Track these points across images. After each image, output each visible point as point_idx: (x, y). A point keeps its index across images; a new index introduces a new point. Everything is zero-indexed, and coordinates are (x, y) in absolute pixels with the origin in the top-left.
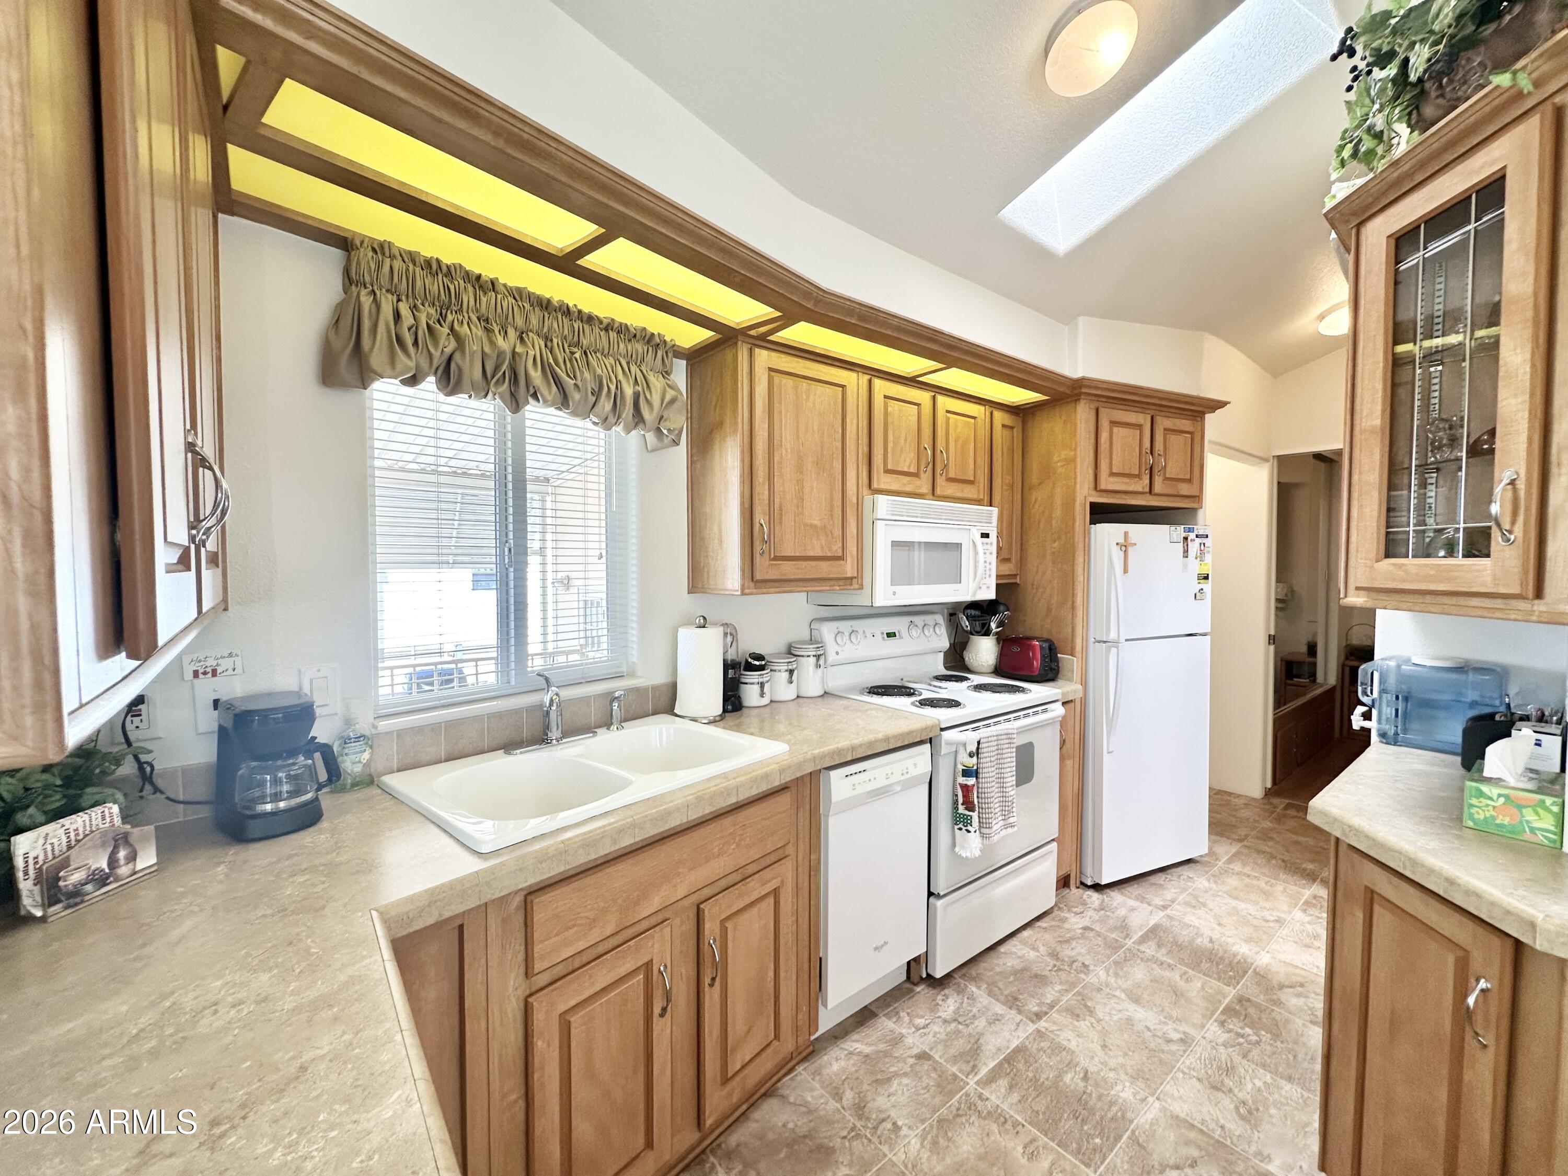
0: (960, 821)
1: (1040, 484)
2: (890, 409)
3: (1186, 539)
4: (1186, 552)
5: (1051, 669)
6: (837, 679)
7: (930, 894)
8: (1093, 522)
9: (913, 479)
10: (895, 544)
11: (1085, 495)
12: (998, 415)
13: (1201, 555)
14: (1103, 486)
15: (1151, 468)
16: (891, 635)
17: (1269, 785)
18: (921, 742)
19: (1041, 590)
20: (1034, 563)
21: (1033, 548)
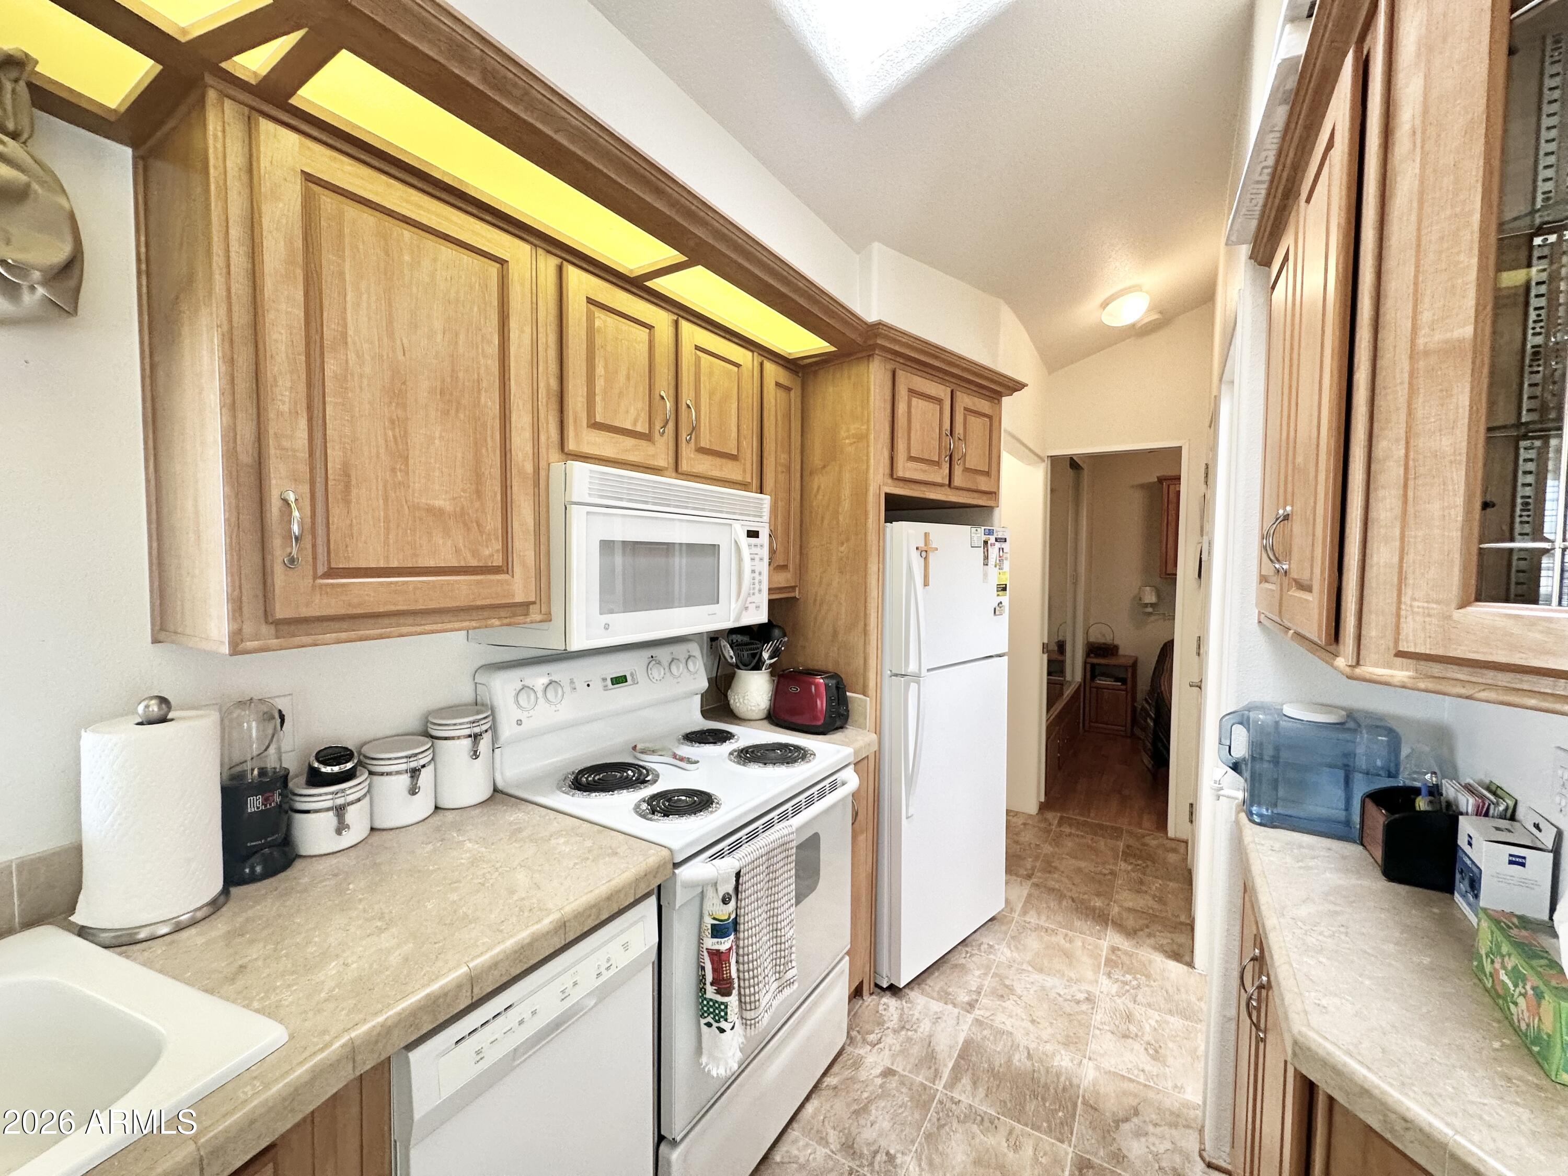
0: (709, 1011)
1: (824, 467)
2: (597, 323)
3: (986, 543)
4: (986, 558)
5: (840, 715)
6: (521, 766)
8: (889, 520)
9: (644, 443)
10: (607, 546)
11: (879, 483)
12: (769, 366)
13: (1000, 564)
14: (900, 474)
15: (951, 455)
16: (619, 680)
17: (1043, 799)
18: (641, 899)
19: (825, 607)
20: (815, 572)
21: (815, 555)
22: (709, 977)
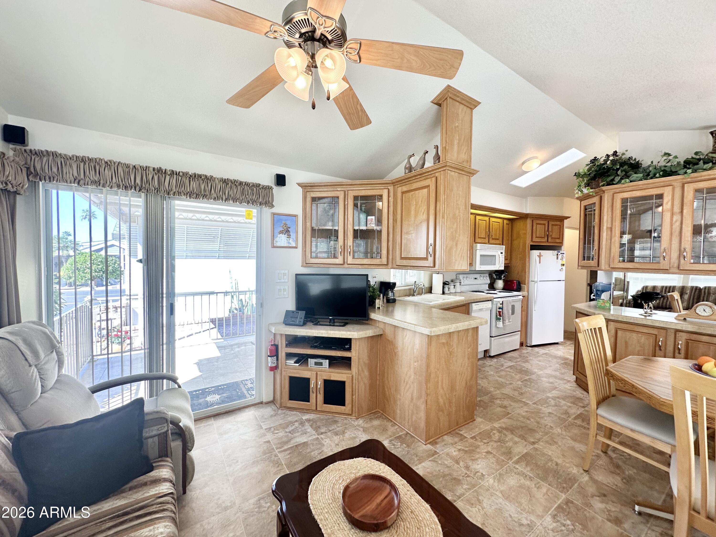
0: (498, 319)
1: (516, 239)
2: (479, 223)
3: (557, 254)
4: (557, 258)
5: (519, 288)
6: (464, 289)
7: (490, 337)
8: (531, 249)
9: (484, 239)
10: (481, 255)
11: (529, 243)
12: (505, 220)
13: (562, 259)
14: (534, 240)
15: (548, 235)
16: (476, 279)
18: (489, 301)
19: (516, 268)
20: (514, 260)
21: (514, 256)
22: (498, 314)
